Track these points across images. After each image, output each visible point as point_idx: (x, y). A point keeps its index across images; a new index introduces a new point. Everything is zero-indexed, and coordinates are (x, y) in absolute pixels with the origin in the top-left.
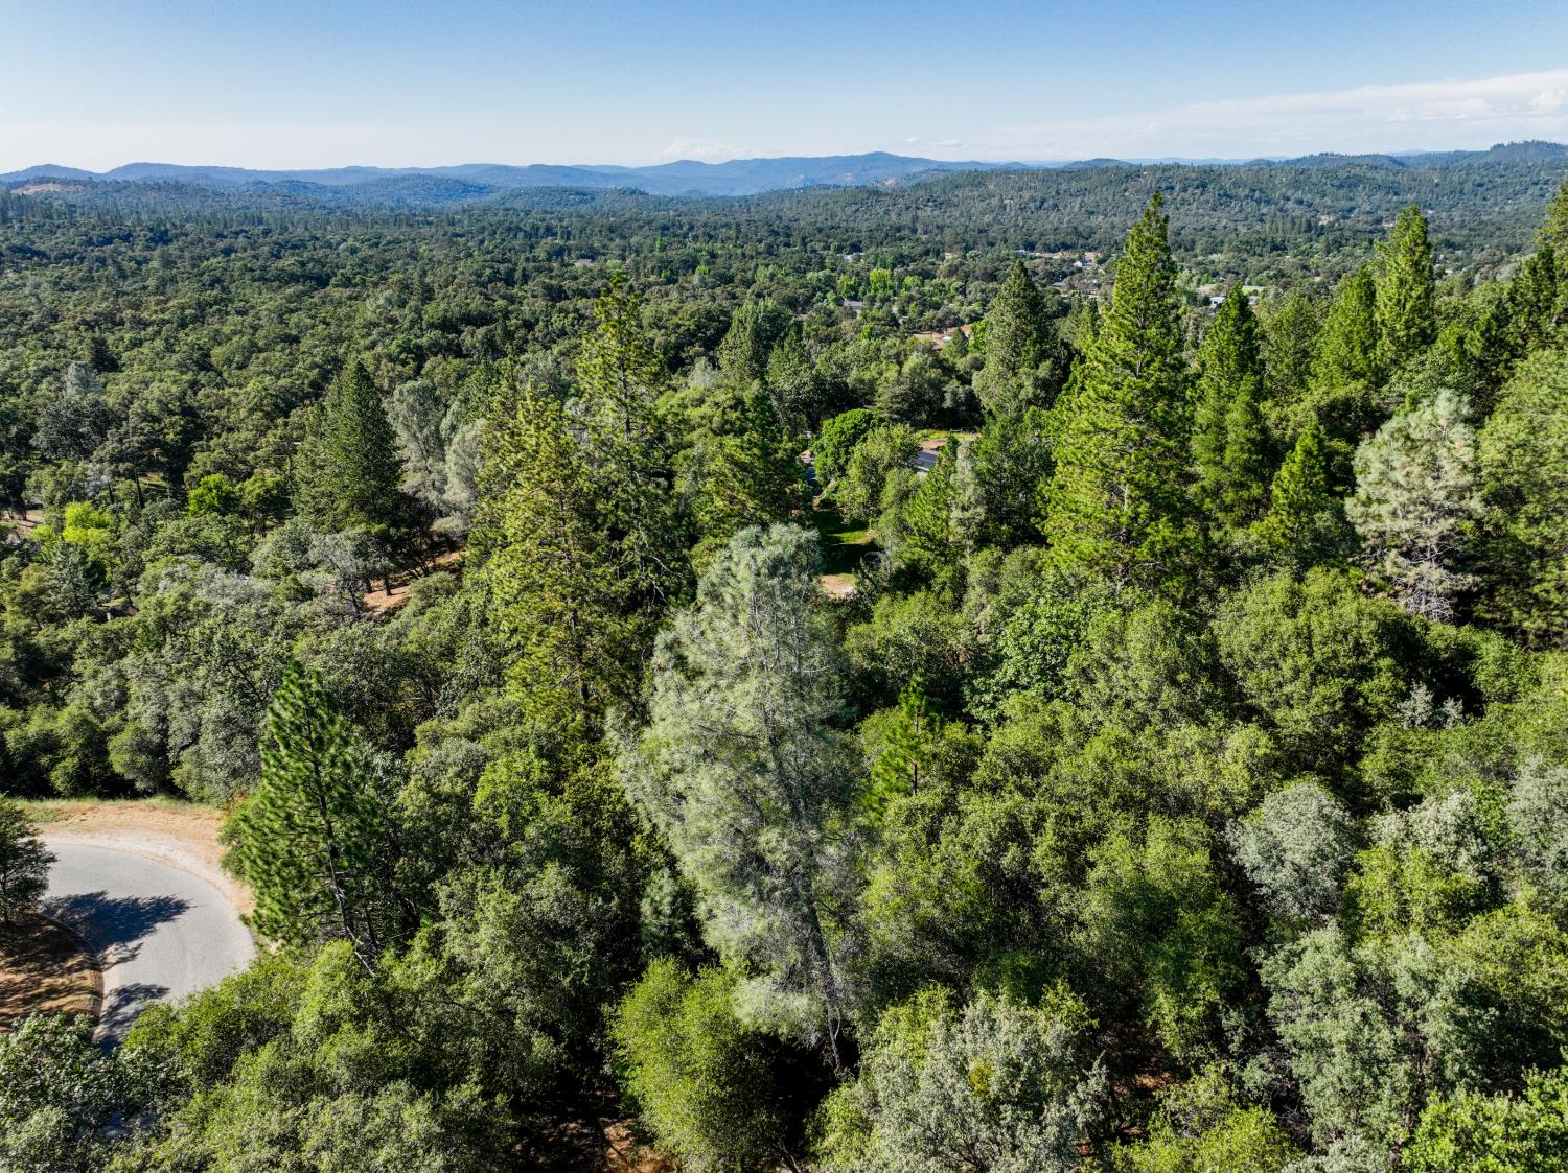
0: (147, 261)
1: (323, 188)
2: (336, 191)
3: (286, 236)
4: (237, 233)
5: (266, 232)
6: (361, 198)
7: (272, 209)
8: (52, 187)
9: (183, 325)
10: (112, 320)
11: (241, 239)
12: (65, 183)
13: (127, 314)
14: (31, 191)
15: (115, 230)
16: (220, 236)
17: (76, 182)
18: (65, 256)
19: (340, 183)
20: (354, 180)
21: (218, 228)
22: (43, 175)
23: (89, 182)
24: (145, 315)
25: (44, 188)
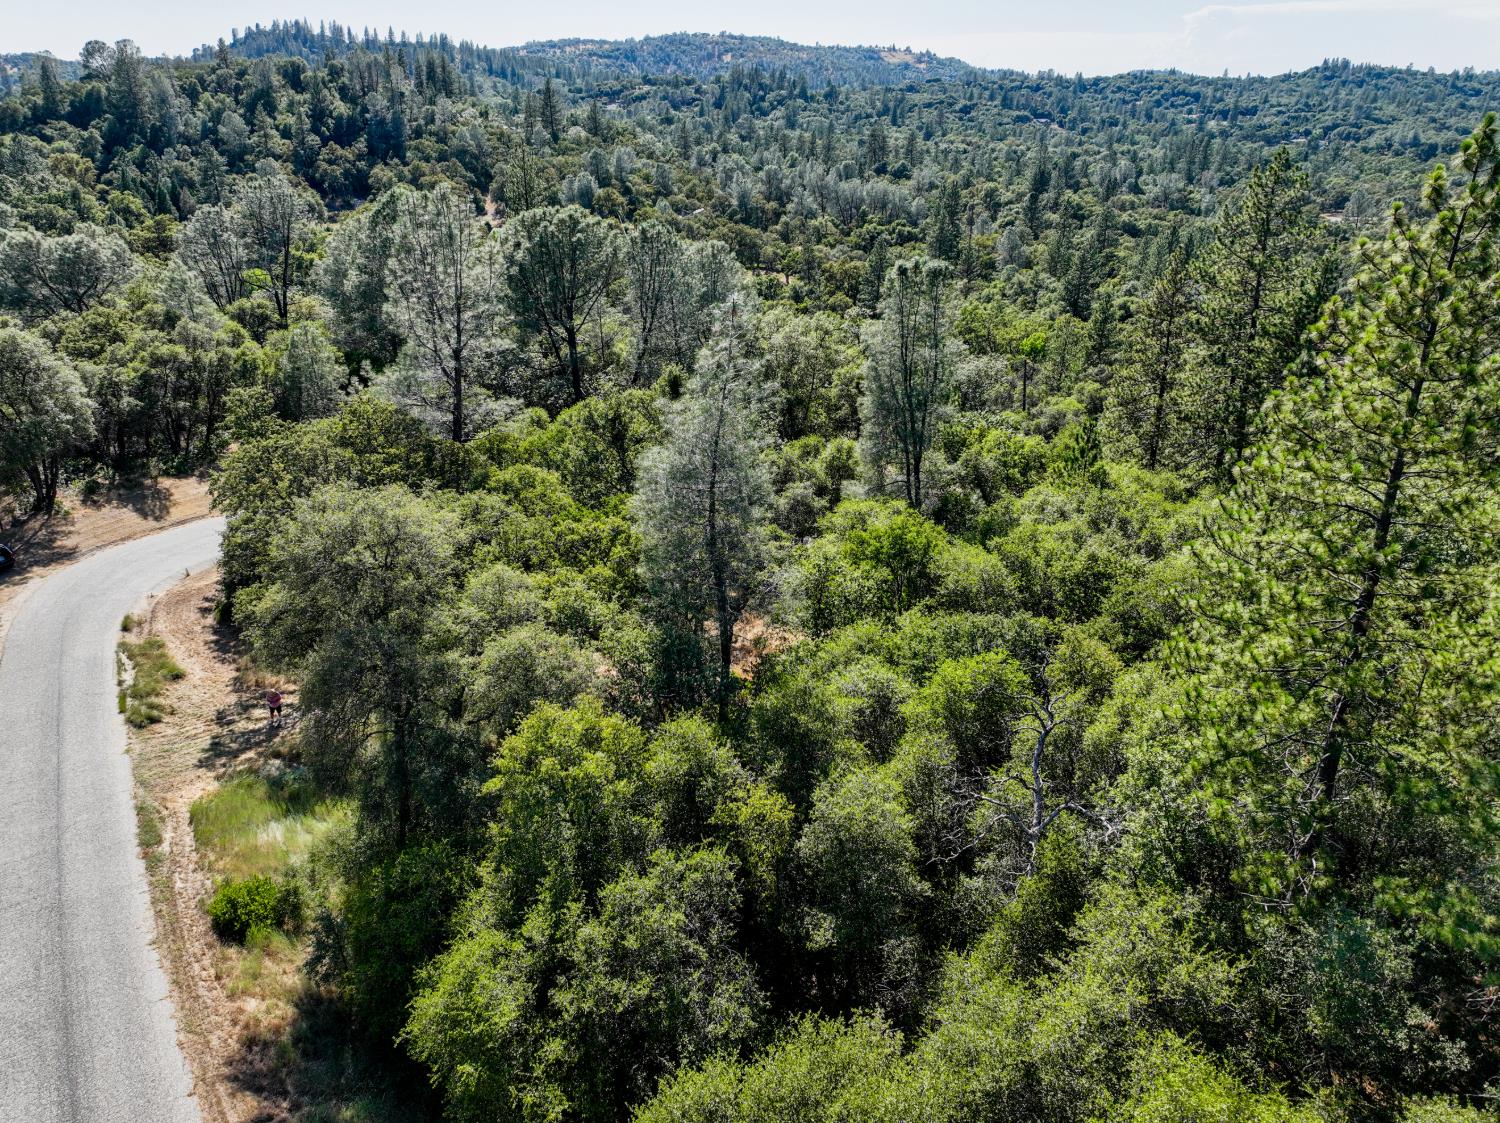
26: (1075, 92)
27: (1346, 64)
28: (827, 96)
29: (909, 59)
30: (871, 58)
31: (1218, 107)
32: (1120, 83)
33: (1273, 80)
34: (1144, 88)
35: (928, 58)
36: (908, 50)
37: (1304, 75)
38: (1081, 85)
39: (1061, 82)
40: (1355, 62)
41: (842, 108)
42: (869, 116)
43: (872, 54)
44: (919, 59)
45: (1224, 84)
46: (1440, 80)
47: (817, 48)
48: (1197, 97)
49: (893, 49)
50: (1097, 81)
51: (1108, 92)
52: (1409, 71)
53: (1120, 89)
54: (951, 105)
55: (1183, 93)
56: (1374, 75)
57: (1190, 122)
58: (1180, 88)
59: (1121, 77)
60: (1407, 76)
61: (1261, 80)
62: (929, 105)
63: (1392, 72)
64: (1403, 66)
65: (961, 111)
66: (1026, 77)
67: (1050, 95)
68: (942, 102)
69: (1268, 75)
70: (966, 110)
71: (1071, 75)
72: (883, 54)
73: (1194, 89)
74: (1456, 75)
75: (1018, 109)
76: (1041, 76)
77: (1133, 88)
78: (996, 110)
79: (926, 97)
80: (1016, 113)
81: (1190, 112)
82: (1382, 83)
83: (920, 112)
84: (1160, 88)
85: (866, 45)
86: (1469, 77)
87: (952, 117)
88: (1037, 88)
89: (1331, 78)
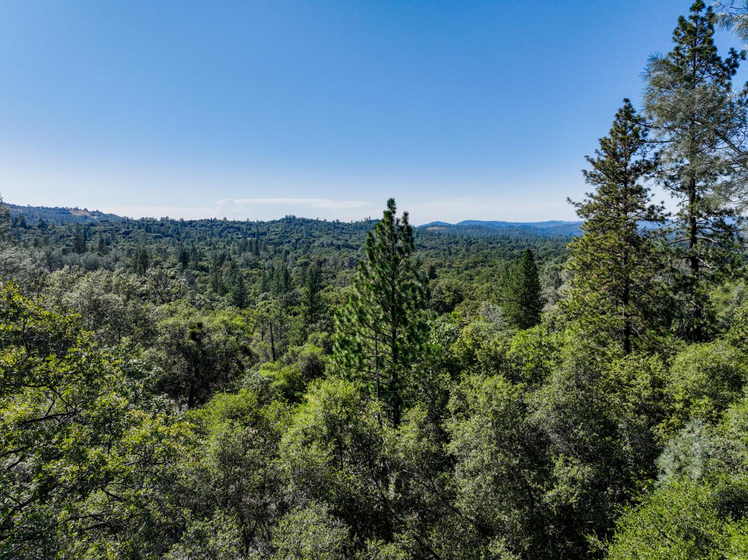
0: (461, 250)
1: (538, 229)
2: (543, 230)
3: (518, 244)
4: (498, 243)
5: (509, 243)
6: (554, 233)
7: (514, 235)
8: (436, 228)
9: (467, 269)
10: (441, 265)
11: (499, 245)
12: (442, 226)
13: (447, 263)
14: (430, 229)
15: (452, 240)
16: (491, 243)
17: (444, 226)
18: (433, 248)
19: (546, 227)
20: (552, 226)
21: (491, 241)
22: (433, 225)
23: (449, 226)
24: (454, 265)
25: (434, 228)
26: (181, 226)
27: (294, 217)
28: (39, 227)
29: (87, 214)
30: (64, 213)
31: (249, 232)
32: (202, 223)
33: (268, 223)
34: (214, 225)
35: (99, 213)
36: (86, 210)
37: (279, 221)
38: (183, 224)
39: (173, 222)
40: (298, 217)
41: (51, 232)
42: (68, 236)
43: (64, 211)
44: (93, 214)
45: (248, 224)
46: (329, 224)
47: (29, 208)
48: (239, 229)
49: (77, 209)
50: (191, 222)
51: (197, 227)
52: (317, 220)
53: (202, 225)
54: (117, 231)
55: (232, 227)
56: (304, 222)
57: (239, 238)
58: (231, 225)
59: (202, 220)
60: (317, 222)
61: (263, 223)
62: (105, 231)
63: (312, 221)
64: (315, 219)
65: (124, 234)
66: (155, 221)
67: (169, 227)
68: (111, 230)
69: (266, 221)
70: (127, 233)
71: (177, 219)
72: (71, 212)
73: (236, 226)
74: (334, 222)
75: (154, 232)
76: (162, 219)
77: (209, 225)
78: (143, 234)
79: (102, 228)
80: (154, 234)
81: (238, 234)
82: (310, 225)
83: (100, 235)
84: (221, 225)
85: (60, 207)
86: (339, 223)
87: (119, 237)
88: (162, 225)
89: (290, 222)
